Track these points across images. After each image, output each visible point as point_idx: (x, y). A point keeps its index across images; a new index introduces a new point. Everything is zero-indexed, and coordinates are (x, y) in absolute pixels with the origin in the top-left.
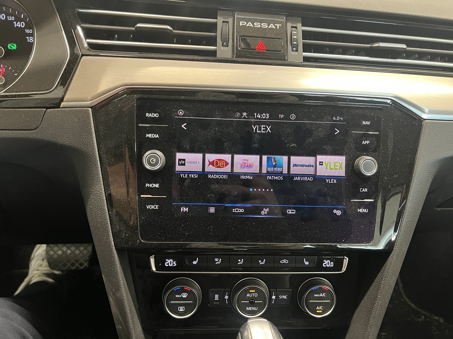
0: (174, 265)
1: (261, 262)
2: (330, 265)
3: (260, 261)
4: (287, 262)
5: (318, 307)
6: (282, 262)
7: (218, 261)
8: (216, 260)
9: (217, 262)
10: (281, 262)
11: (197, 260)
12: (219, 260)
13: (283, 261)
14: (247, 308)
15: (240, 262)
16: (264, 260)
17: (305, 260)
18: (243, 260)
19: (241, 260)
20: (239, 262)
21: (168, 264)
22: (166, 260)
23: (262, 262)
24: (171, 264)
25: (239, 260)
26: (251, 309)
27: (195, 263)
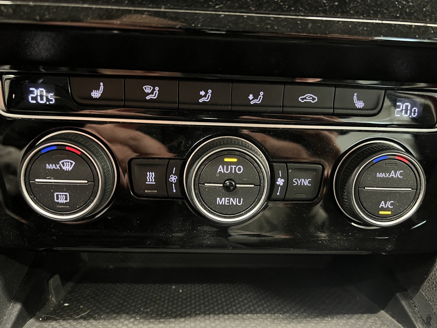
0: (51, 103)
1: (252, 100)
2: (411, 114)
3: (251, 97)
4: (314, 99)
5: (383, 202)
6: (302, 99)
7: (152, 93)
8: (148, 89)
9: (148, 94)
10: (300, 100)
11: (102, 87)
12: (154, 90)
13: (305, 98)
14: (218, 199)
15: (205, 96)
16: (262, 93)
17: (355, 97)
18: (210, 91)
19: (207, 93)
20: (201, 97)
21: (35, 98)
22: (31, 89)
23: (256, 97)
24: (42, 99)
25: (202, 93)
26: (226, 201)
27: (96, 94)
